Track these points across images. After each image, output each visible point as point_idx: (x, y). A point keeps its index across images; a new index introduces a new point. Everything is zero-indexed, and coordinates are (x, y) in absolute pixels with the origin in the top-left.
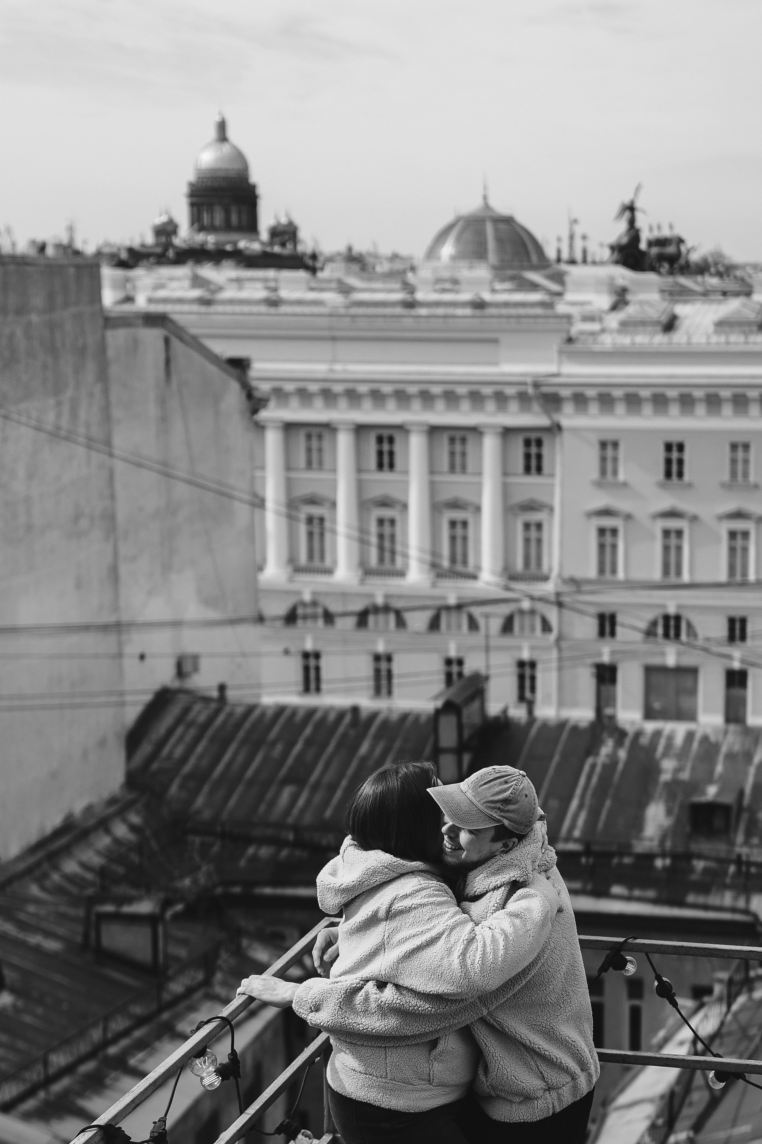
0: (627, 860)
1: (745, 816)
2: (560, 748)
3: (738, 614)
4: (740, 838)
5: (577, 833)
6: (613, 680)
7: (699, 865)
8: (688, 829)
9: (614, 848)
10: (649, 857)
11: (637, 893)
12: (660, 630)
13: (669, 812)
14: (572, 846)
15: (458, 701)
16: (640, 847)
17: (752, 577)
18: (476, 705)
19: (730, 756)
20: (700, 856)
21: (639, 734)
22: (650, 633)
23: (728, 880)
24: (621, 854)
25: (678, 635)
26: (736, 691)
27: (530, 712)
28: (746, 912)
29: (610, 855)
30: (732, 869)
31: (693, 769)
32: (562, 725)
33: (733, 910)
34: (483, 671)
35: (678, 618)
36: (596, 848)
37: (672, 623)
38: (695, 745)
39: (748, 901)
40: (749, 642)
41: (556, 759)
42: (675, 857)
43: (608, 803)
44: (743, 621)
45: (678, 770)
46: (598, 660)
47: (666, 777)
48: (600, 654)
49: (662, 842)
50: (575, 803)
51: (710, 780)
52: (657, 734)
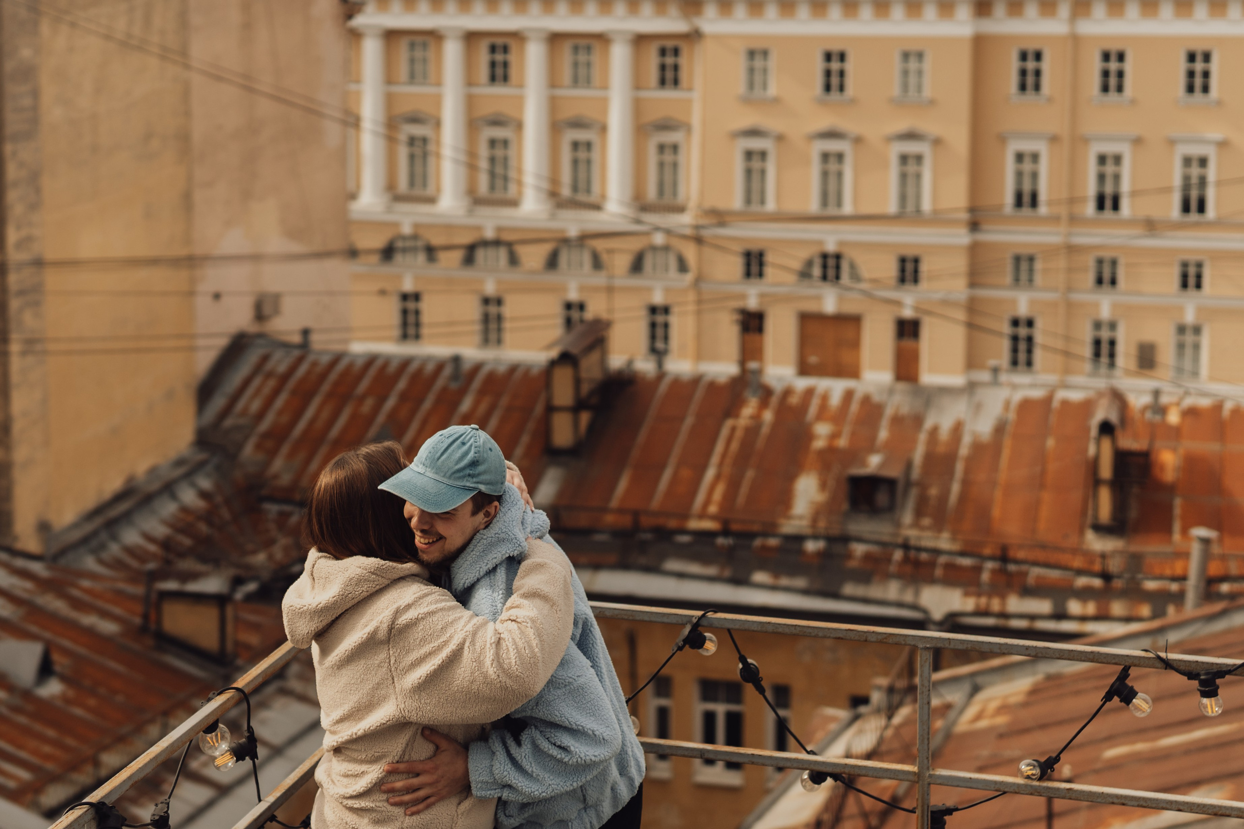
0: (773, 542)
1: (914, 493)
2: (694, 407)
3: (910, 253)
4: (907, 518)
5: (713, 509)
6: (760, 329)
7: (859, 549)
8: (845, 506)
9: (756, 528)
10: (799, 539)
11: (784, 581)
12: (817, 271)
13: (823, 486)
14: (708, 525)
15: (575, 351)
16: (789, 527)
17: (927, 206)
18: (594, 356)
19: (897, 420)
20: (860, 540)
21: (788, 392)
22: (805, 274)
23: (893, 568)
24: (765, 534)
25: (838, 277)
26: (908, 343)
27: (660, 364)
28: (914, 607)
29: (752, 536)
30: (898, 555)
31: (853, 434)
32: (696, 380)
33: (900, 605)
34: (604, 316)
35: (838, 257)
36: (735, 527)
37: (831, 262)
38: (854, 407)
39: (917, 594)
40: (924, 285)
41: (689, 421)
42: (830, 539)
43: (750, 474)
44: (916, 261)
45: (834, 436)
46: (739, 304)
47: (819, 444)
48: (743, 297)
49: (815, 520)
50: (710, 474)
51: (872, 449)
52: (809, 393)
